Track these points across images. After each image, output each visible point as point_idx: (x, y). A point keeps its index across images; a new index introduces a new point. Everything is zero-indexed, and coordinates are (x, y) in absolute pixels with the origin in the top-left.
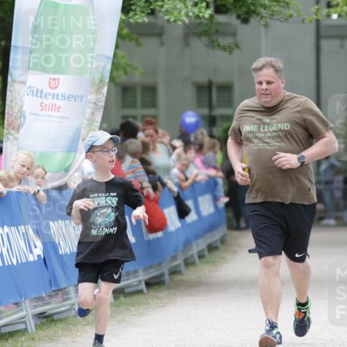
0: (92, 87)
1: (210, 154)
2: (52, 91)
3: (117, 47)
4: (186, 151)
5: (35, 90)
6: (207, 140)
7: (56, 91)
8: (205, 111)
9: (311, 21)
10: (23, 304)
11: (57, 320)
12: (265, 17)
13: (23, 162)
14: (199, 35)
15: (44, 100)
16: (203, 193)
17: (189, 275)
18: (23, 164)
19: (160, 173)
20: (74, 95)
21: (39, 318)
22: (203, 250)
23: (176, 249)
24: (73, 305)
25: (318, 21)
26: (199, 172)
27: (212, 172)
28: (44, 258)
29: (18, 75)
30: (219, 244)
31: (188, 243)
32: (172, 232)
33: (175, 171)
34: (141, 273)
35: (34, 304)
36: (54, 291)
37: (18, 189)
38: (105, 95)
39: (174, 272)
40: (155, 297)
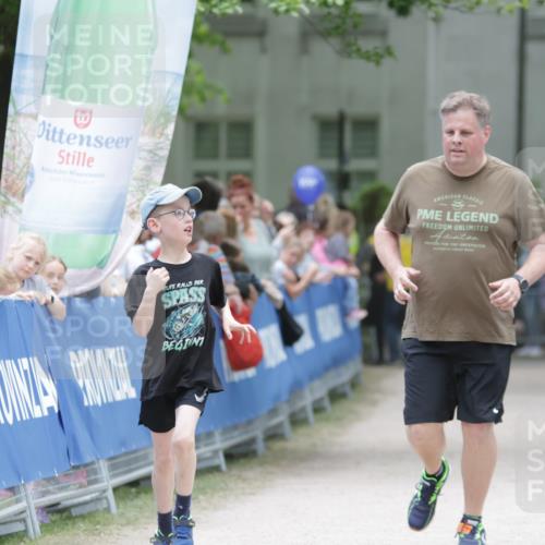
0: (145, 124)
1: (338, 238)
2: (79, 132)
3: (190, 56)
4: (298, 231)
5: (51, 129)
6: (334, 214)
7: (85, 132)
8: (333, 164)
9: (511, 11)
10: (22, 489)
11: (76, 517)
12: (435, 5)
13: (30, 251)
14: (326, 35)
15: (65, 146)
16: (324, 304)
17: (298, 440)
18: (29, 254)
19: (255, 270)
20: (116, 138)
21: (48, 512)
22: (321, 399)
23: (277, 398)
24: (104, 491)
25: (523, 12)
26: (319, 267)
27: (340, 269)
28: (59, 413)
29: (24, 104)
30: (347, 389)
31: (296, 388)
32: (271, 370)
33: (279, 266)
34: (218, 437)
35: (40, 489)
36: (74, 467)
37: (20, 296)
38: (171, 137)
39: (273, 435)
40: (239, 477)
